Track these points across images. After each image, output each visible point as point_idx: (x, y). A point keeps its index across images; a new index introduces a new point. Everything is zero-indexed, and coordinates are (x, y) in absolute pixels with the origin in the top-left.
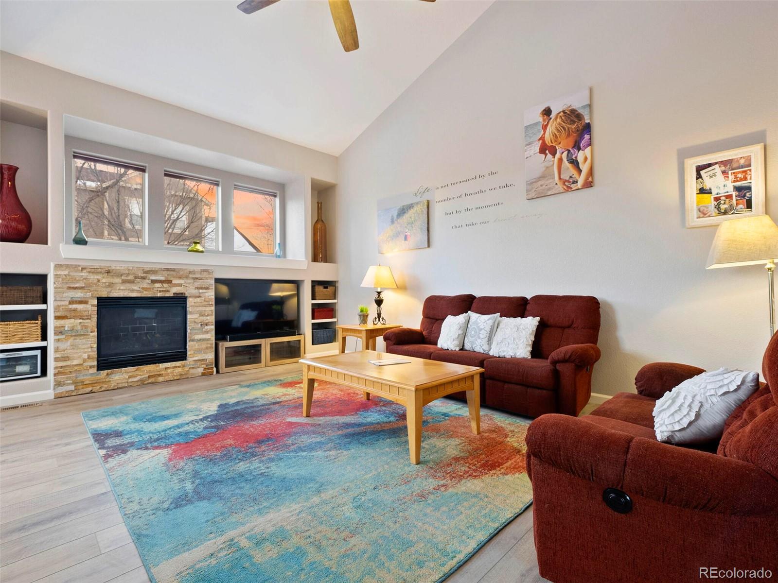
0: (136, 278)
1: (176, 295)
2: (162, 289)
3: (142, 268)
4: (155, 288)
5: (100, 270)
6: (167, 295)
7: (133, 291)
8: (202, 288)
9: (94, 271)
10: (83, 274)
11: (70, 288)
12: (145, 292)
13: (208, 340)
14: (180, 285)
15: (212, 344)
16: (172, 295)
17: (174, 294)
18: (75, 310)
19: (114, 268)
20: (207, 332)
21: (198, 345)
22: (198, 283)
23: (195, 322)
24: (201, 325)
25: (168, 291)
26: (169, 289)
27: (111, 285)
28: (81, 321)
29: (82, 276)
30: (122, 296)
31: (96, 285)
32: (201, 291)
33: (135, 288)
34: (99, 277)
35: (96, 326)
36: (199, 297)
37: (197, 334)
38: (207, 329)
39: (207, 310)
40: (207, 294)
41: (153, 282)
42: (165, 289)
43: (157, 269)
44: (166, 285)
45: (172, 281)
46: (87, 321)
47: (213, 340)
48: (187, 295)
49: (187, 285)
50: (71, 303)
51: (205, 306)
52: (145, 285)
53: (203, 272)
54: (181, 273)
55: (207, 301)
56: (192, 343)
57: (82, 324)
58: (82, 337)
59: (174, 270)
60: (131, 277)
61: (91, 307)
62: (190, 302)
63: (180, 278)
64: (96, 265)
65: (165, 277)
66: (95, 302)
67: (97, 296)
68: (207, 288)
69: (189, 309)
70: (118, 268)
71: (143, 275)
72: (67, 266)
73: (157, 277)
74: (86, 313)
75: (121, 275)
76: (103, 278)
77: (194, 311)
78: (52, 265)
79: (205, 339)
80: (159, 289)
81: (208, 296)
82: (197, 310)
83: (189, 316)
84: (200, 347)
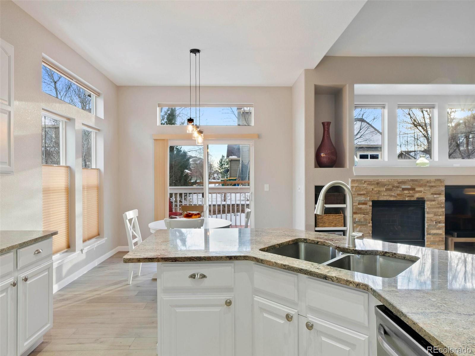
0: (393, 187)
1: (418, 199)
2: (409, 195)
3: (397, 180)
4: (405, 194)
5: (373, 182)
6: (412, 199)
7: (391, 196)
8: (436, 194)
9: (370, 183)
10: (365, 185)
11: (358, 194)
12: (398, 197)
13: (441, 234)
14: (420, 192)
15: (443, 238)
16: (415, 199)
17: (417, 198)
18: (361, 209)
19: (380, 181)
20: (439, 229)
21: (433, 238)
22: (433, 190)
23: (431, 220)
24: (436, 223)
25: (413, 196)
26: (413, 194)
27: (379, 192)
28: (364, 216)
29: (364, 186)
30: (385, 200)
31: (371, 192)
32: (435, 196)
33: (393, 194)
34: (373, 187)
35: (371, 219)
36: (434, 201)
37: (433, 229)
38: (440, 226)
39: (440, 211)
40: (439, 199)
41: (404, 189)
42: (411, 195)
43: (405, 180)
44: (411, 192)
45: (415, 188)
46: (367, 216)
47: (444, 235)
48: (426, 199)
49: (426, 192)
50: (359, 204)
51: (438, 208)
52: (398, 192)
53: (437, 181)
54: (422, 182)
55: (439, 204)
56: (429, 236)
57: (364, 218)
58: (364, 226)
59: (416, 181)
60: (390, 187)
61: (368, 207)
62: (427, 205)
63: (421, 186)
64: (371, 179)
65: (411, 185)
66: (371, 204)
67: (372, 200)
68: (440, 194)
69: (427, 210)
70: (383, 180)
71: (398, 185)
72: (357, 181)
73: (406, 186)
74: (366, 211)
75: (385, 185)
76: (375, 187)
77: (430, 212)
78: (350, 180)
79: (439, 234)
80: (407, 195)
81: (440, 200)
82: (433, 211)
83: (426, 215)
84: (435, 240)
